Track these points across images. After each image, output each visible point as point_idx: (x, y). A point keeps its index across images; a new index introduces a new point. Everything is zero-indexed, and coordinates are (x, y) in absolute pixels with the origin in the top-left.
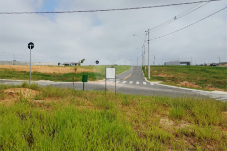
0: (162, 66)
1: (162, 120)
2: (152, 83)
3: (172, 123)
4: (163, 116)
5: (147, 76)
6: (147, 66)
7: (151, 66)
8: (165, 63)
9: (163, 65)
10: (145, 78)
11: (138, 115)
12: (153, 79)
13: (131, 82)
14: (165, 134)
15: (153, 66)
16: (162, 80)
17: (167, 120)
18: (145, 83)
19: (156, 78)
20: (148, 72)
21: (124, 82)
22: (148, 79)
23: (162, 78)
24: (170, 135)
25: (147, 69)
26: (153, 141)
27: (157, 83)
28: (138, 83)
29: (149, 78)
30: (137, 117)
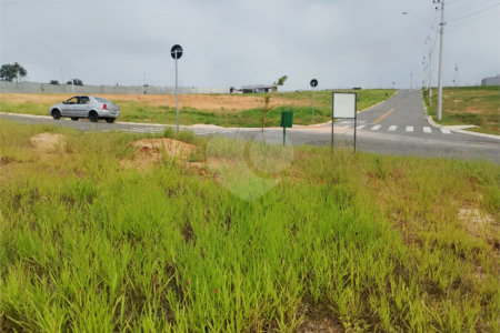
0: (476, 88)
1: (463, 211)
2: (446, 129)
3: (489, 219)
4: (468, 203)
5: (433, 113)
6: (435, 89)
7: (444, 89)
8: (484, 81)
9: (480, 84)
10: (430, 118)
11: (405, 198)
12: (450, 119)
13: (393, 128)
14: (469, 241)
15: (450, 88)
16: (472, 122)
17: (477, 212)
18: (427, 130)
19: (457, 116)
20: (436, 102)
21: (376, 128)
22: (436, 120)
23: (474, 116)
24: (481, 243)
25: (435, 96)
26: (437, 252)
27: (459, 128)
28: (410, 129)
29: (440, 118)
30: (402, 202)
